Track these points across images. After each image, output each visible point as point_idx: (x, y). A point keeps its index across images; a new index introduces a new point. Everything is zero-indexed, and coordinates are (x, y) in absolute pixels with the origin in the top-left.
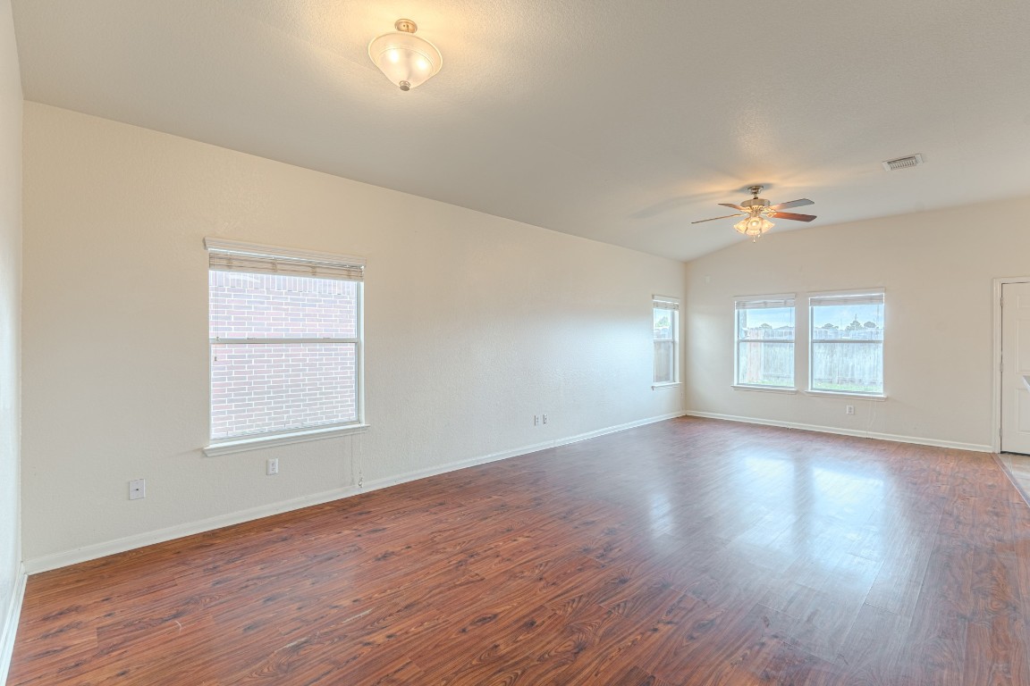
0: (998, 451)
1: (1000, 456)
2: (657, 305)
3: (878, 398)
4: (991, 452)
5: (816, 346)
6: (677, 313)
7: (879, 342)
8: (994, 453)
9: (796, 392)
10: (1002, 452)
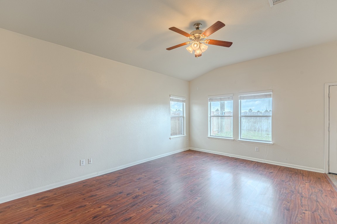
0: (327, 172)
1: (328, 175)
2: (173, 100)
3: (269, 144)
4: (324, 173)
5: (242, 118)
6: (185, 104)
7: (269, 116)
8: (325, 174)
9: (234, 140)
10: (329, 173)
